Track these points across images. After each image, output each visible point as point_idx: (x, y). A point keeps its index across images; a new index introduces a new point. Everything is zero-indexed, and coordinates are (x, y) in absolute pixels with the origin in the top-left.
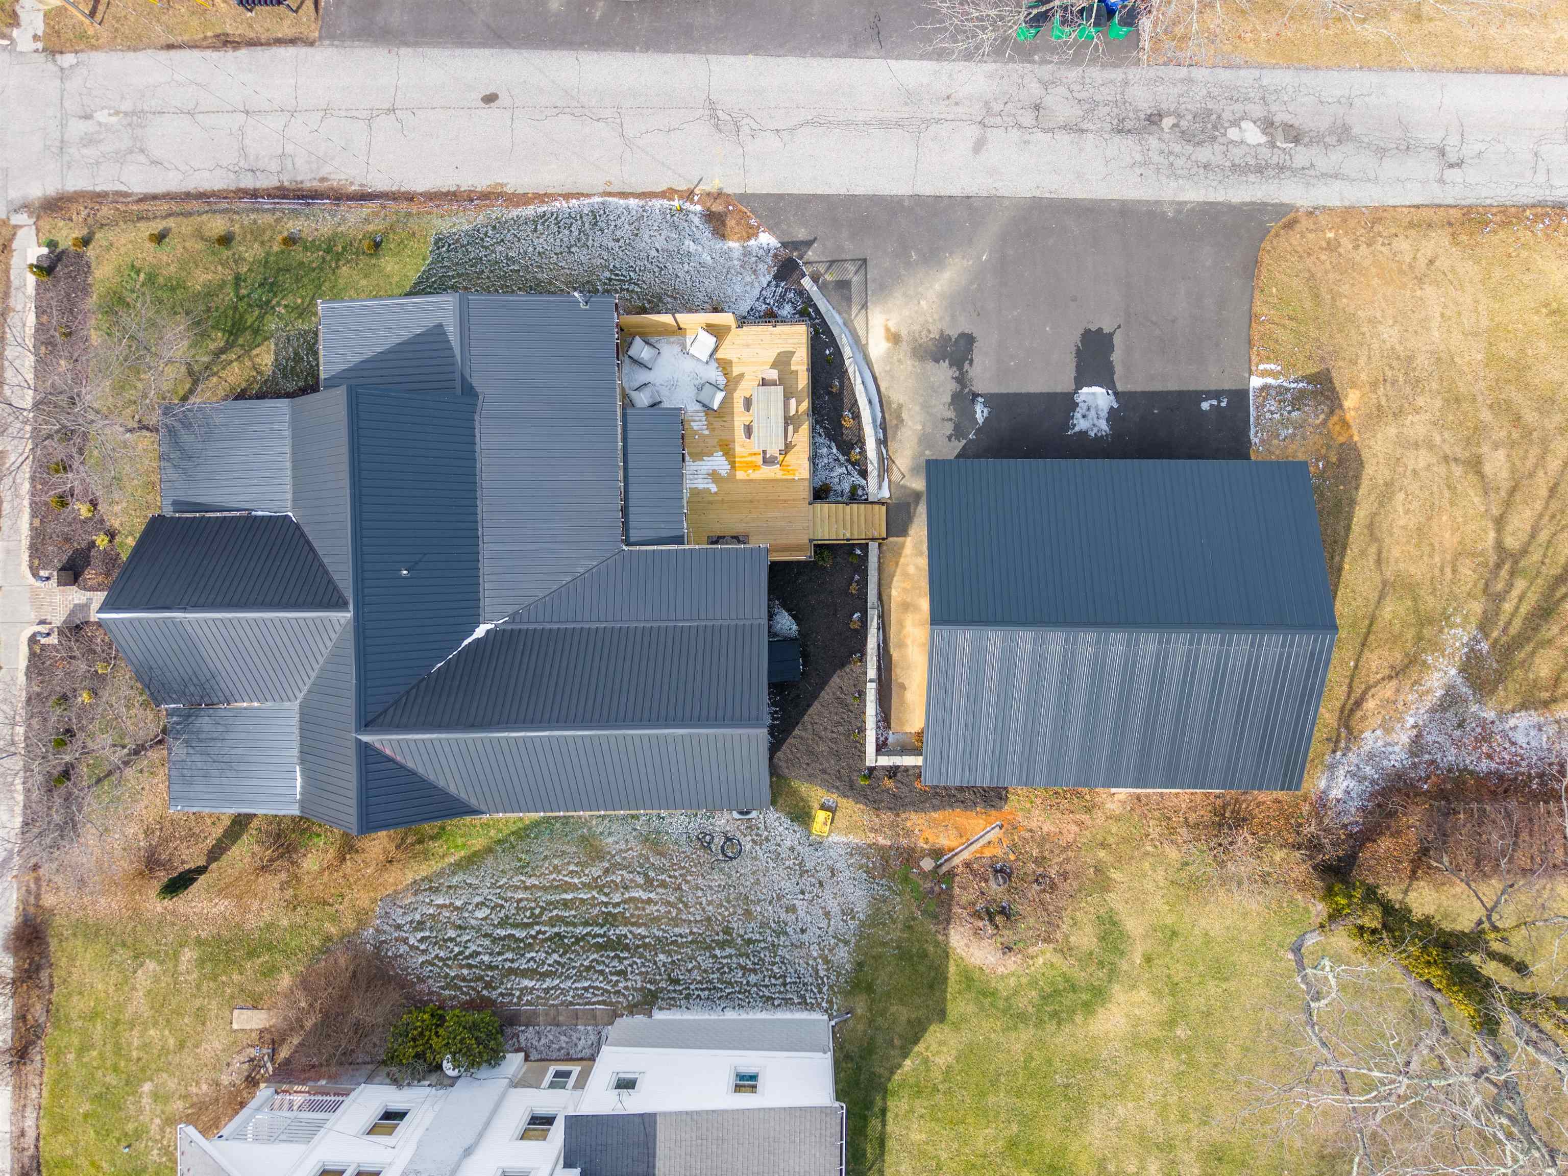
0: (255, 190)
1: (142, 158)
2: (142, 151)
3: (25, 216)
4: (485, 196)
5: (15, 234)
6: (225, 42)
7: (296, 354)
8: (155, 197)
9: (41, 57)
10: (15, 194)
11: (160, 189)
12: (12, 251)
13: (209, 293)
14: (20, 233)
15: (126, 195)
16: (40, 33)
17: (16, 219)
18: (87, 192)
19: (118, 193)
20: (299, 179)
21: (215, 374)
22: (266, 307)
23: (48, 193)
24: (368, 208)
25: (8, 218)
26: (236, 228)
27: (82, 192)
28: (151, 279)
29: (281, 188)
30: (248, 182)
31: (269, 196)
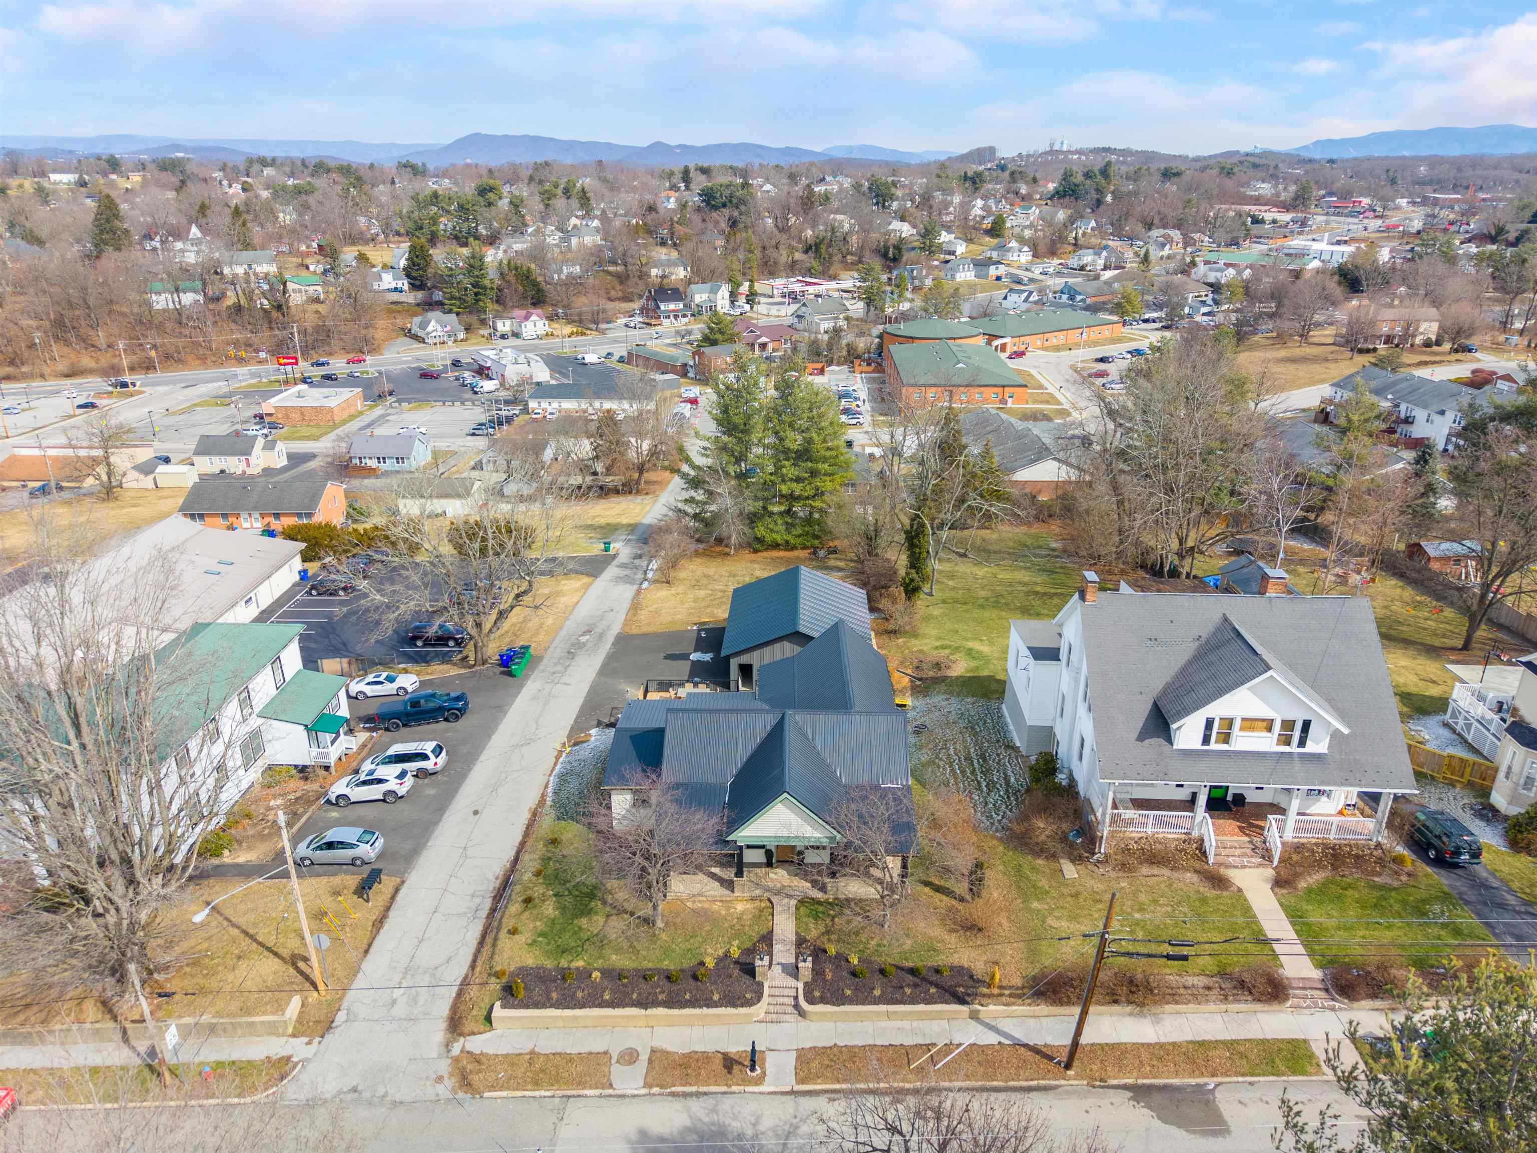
3: (455, 1044)
4: (534, 814)
5: (468, 1052)
6: (379, 923)
8: (474, 961)
9: (328, 1037)
10: (436, 1052)
11: (470, 958)
13: (563, 909)
14: (469, 1048)
16: (307, 1039)
17: (456, 1052)
23: (443, 1028)
24: (526, 857)
25: (453, 1057)
26: (520, 899)
28: (542, 934)
29: (495, 897)
30: (484, 913)
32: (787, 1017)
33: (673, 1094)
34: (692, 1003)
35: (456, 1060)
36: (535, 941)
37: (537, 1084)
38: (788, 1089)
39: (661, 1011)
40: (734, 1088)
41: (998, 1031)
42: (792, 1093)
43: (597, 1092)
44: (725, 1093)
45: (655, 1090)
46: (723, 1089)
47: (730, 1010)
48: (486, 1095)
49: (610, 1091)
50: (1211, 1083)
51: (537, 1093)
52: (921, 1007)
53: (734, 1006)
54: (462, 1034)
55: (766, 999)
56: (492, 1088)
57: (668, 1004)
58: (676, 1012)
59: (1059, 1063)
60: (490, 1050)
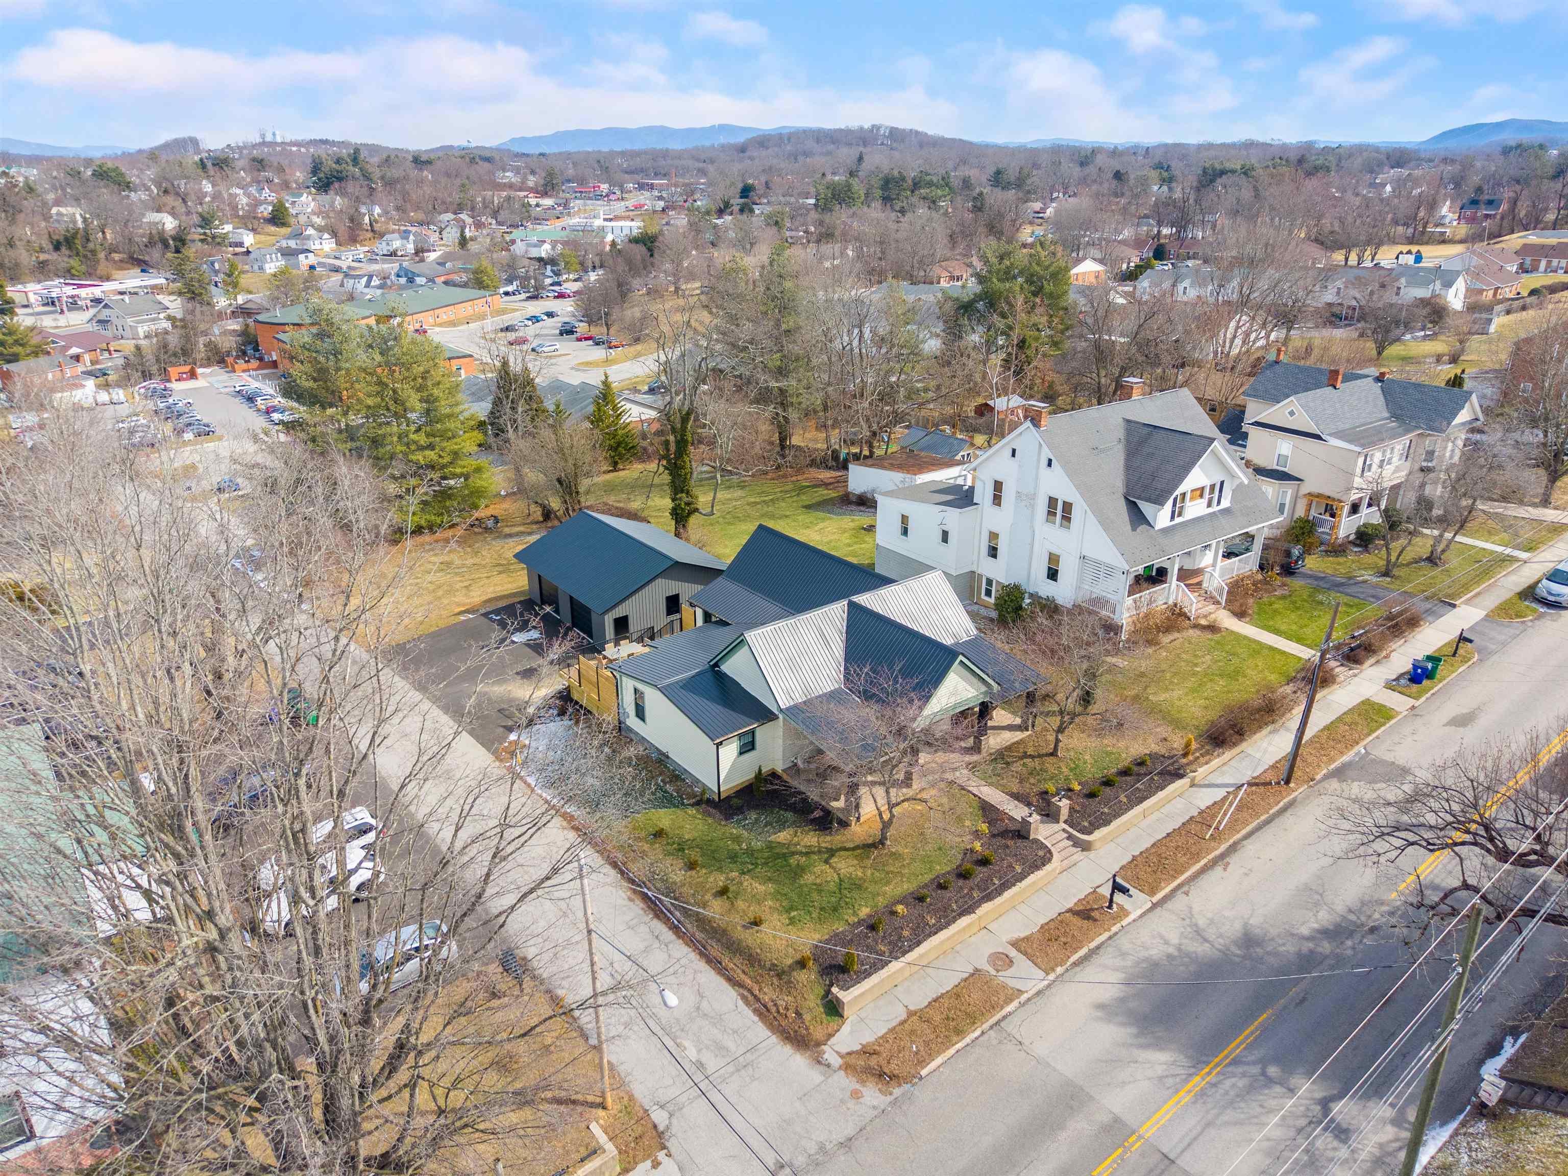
0: (670, 929)
1: (704, 1005)
2: (698, 1008)
3: (826, 1056)
5: (849, 1054)
7: (766, 826)
8: (729, 980)
9: (672, 1144)
10: (815, 1075)
11: (719, 980)
12: (864, 1046)
14: (844, 1050)
15: (744, 998)
16: (648, 1163)
17: (836, 1061)
18: (764, 1022)
19: (747, 1003)
20: (642, 912)
21: (819, 847)
22: (750, 852)
23: (791, 1051)
25: (840, 1068)
26: (708, 897)
27: (768, 1028)
28: (790, 909)
29: (657, 916)
30: (668, 935)
31: (669, 919)
32: (1075, 857)
33: (1075, 964)
34: (1005, 886)
35: (847, 1067)
36: (790, 919)
37: (960, 1033)
38: (1149, 905)
39: (986, 907)
40: (1114, 929)
41: (1218, 786)
42: (1155, 906)
43: (1015, 1004)
44: (1110, 938)
45: (1059, 970)
46: (1106, 935)
47: (1039, 874)
48: (924, 1072)
49: (1024, 997)
50: (1360, 748)
51: (968, 1040)
52: (1161, 795)
53: (1038, 868)
54: (818, 1044)
55: (1053, 849)
56: (922, 1063)
57: (989, 898)
58: (998, 900)
59: (1278, 783)
60: (868, 1037)
